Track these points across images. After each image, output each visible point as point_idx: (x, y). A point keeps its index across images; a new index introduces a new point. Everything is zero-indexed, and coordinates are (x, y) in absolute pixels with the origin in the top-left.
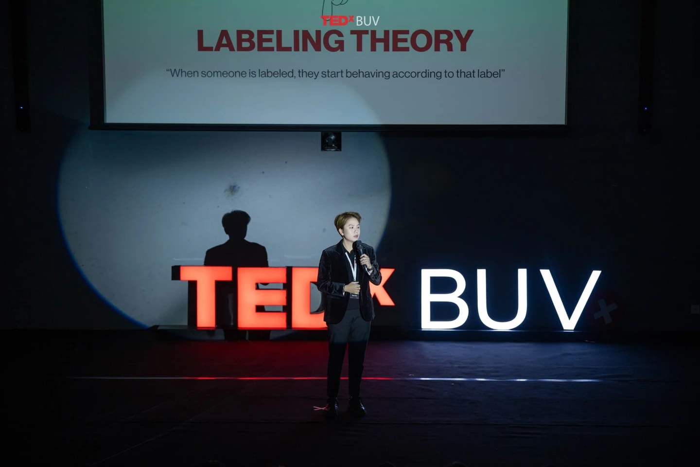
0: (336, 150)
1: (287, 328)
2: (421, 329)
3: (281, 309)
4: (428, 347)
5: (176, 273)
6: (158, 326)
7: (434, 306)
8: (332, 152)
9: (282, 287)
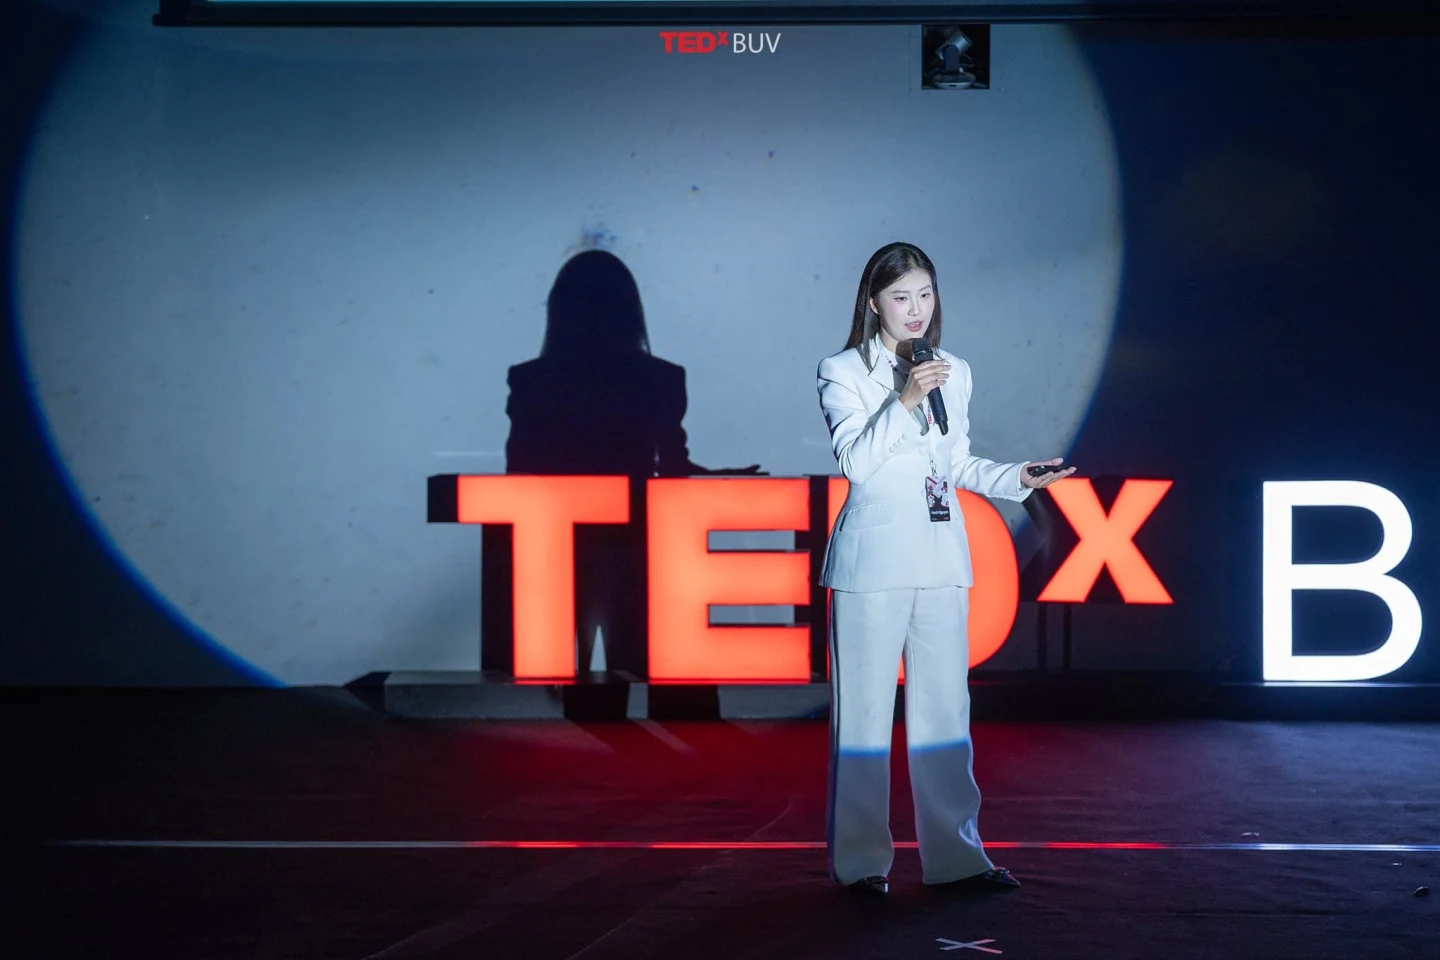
0: (972, 87)
1: (813, 680)
2: (1263, 681)
3: (790, 618)
4: (1289, 741)
5: (443, 498)
6: (384, 675)
7: (1306, 603)
8: (956, 94)
9: (790, 544)
